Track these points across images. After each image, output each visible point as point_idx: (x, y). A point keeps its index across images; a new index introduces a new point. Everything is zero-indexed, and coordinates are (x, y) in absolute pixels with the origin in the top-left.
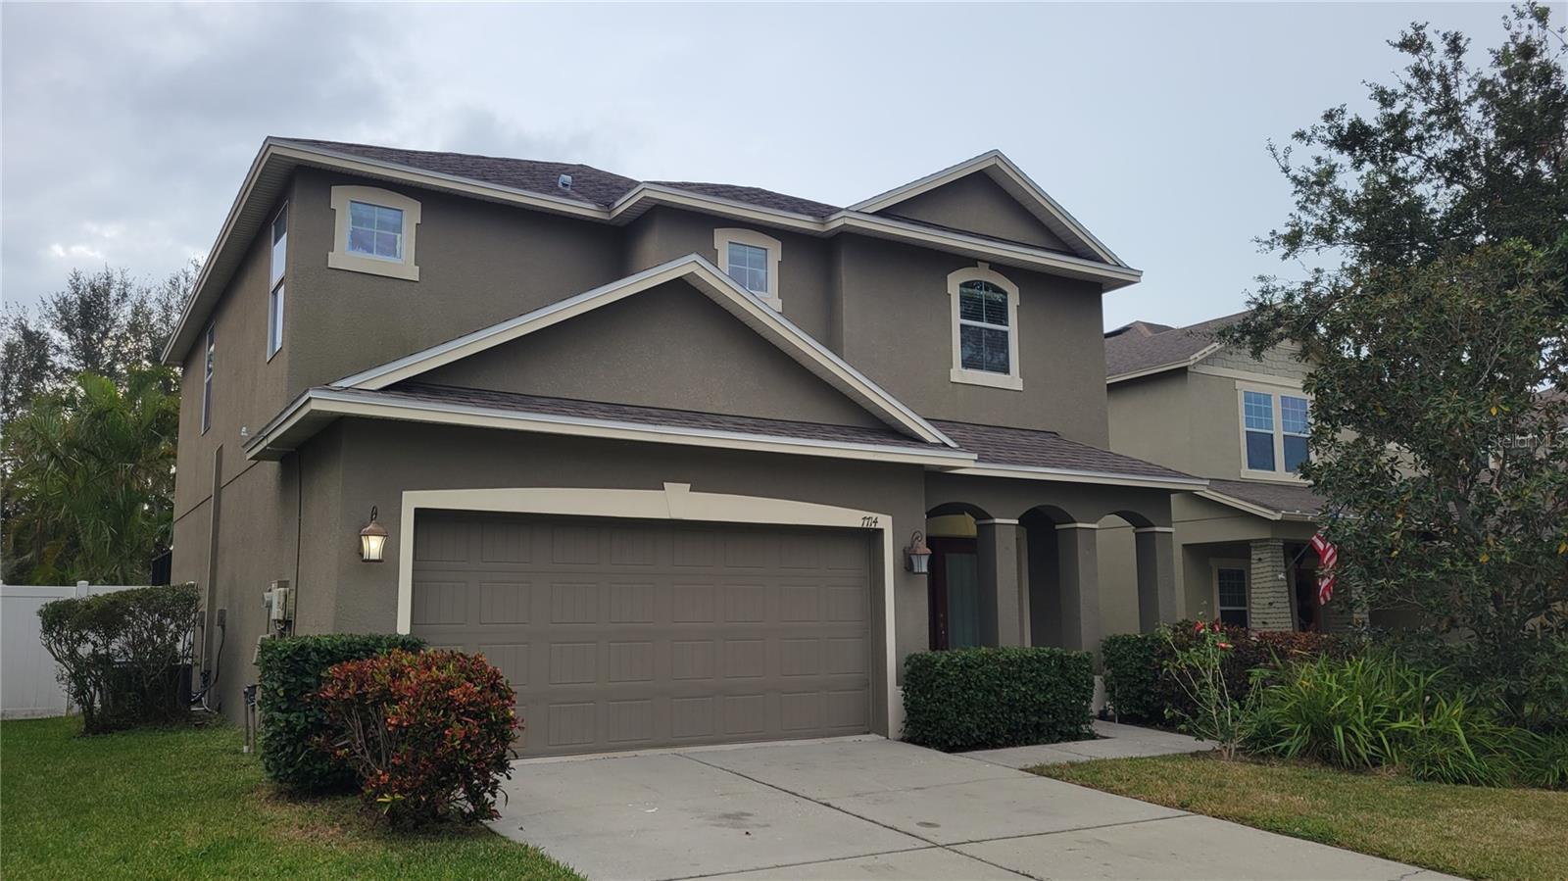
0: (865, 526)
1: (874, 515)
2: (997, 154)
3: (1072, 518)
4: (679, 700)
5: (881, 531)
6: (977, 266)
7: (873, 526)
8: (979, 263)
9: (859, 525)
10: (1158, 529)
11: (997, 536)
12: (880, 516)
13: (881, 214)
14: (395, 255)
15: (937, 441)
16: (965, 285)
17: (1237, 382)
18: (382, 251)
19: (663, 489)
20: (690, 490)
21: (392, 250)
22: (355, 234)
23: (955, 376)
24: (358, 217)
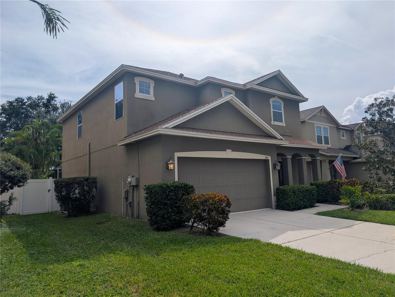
1: (267, 156)
2: (279, 71)
3: (301, 156)
5: (269, 160)
6: (275, 97)
10: (317, 158)
11: (288, 161)
14: (149, 95)
15: (280, 138)
16: (272, 102)
17: (315, 124)
18: (146, 93)
19: (226, 151)
20: (231, 151)
21: (148, 93)
22: (140, 89)
23: (272, 123)
24: (140, 84)
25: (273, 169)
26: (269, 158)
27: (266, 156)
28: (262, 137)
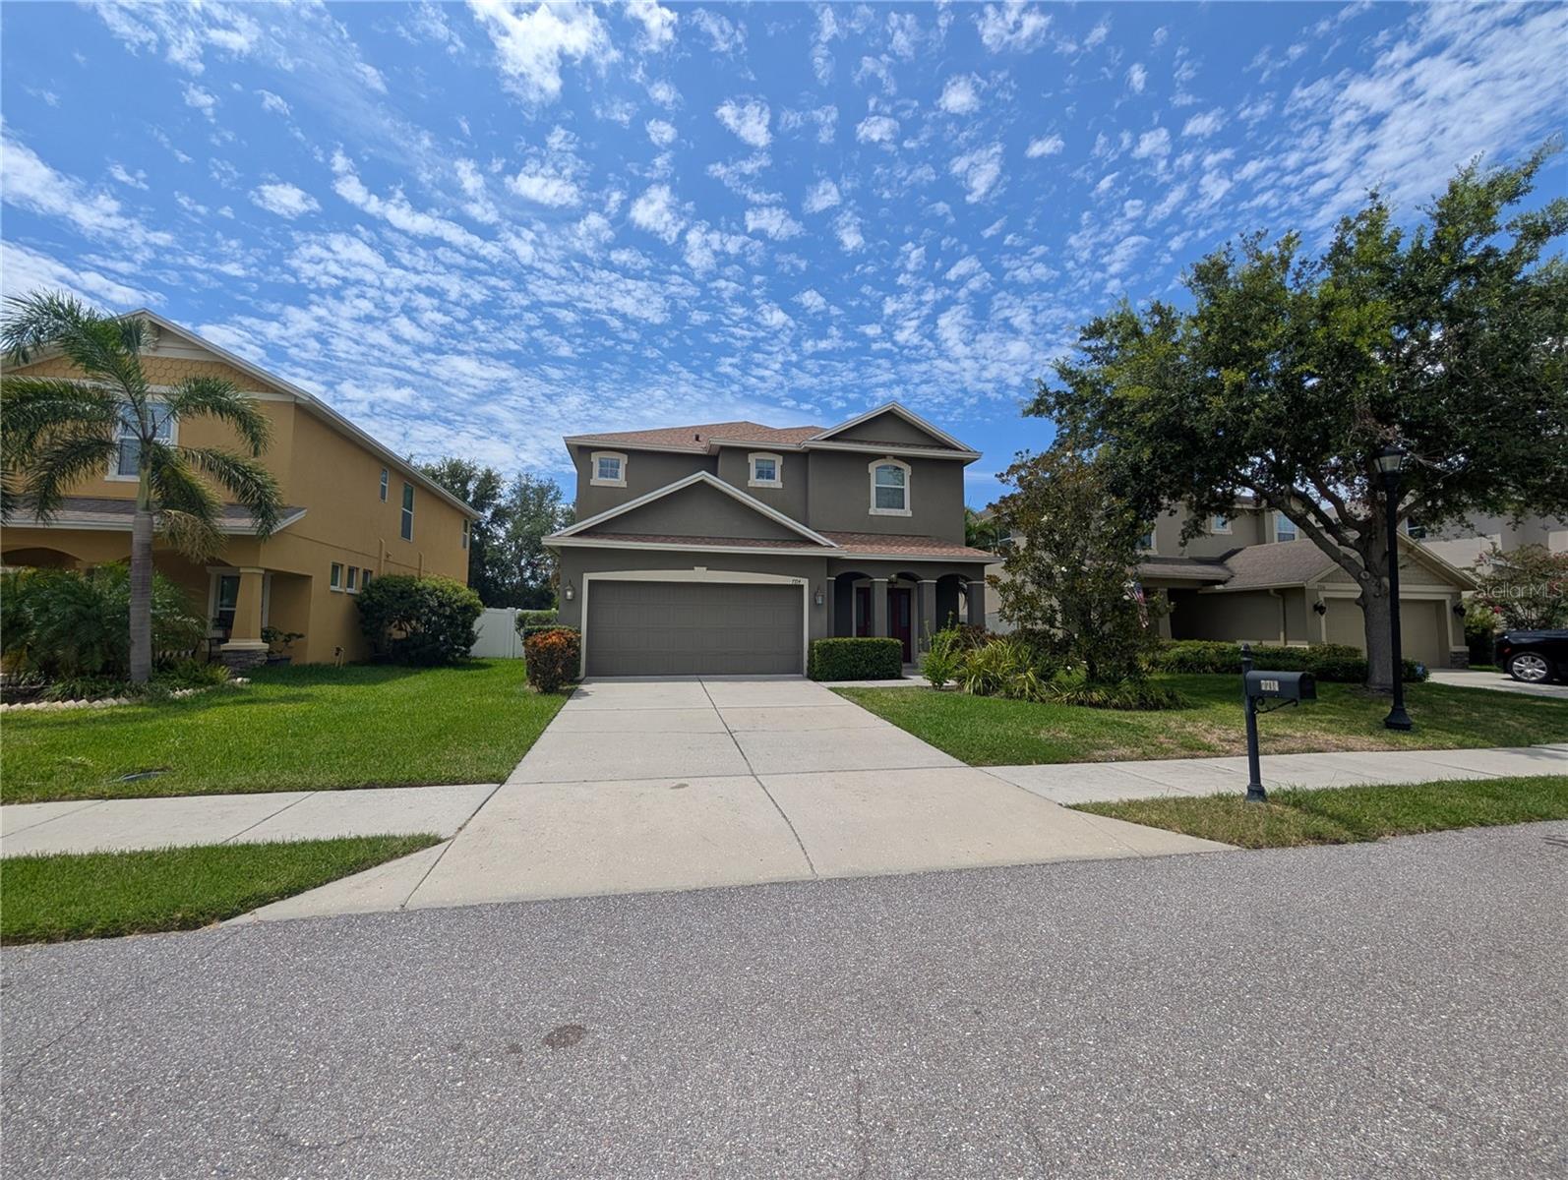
0: (794, 584)
1: (799, 579)
3: (920, 577)
4: (705, 657)
5: (803, 586)
7: (798, 584)
8: (887, 457)
9: (792, 584)
11: (876, 587)
12: (802, 579)
13: (826, 440)
14: (618, 478)
15: (827, 545)
16: (877, 468)
18: (612, 477)
19: (693, 570)
20: (708, 570)
21: (616, 476)
22: (601, 471)
23: (871, 512)
24: (602, 464)
25: (814, 603)
26: (805, 582)
27: (796, 579)
28: (785, 543)
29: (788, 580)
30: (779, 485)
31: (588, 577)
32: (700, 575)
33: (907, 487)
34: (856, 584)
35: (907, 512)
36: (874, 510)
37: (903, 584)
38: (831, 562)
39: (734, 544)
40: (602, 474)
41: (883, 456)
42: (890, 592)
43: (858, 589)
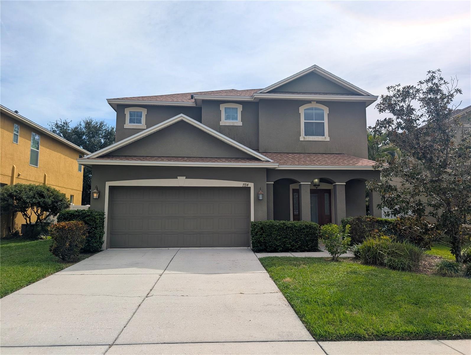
0: (244, 186)
1: (247, 183)
2: (315, 66)
4: (186, 235)
5: (250, 188)
6: (311, 103)
7: (247, 186)
8: (312, 102)
9: (242, 186)
11: (302, 188)
12: (249, 183)
13: (269, 92)
15: (265, 160)
16: (305, 110)
18: (137, 123)
19: (177, 178)
20: (186, 178)
21: (140, 122)
22: (130, 119)
23: (301, 139)
24: (131, 115)
25: (257, 199)
26: (251, 185)
27: (245, 183)
28: (237, 159)
29: (240, 184)
30: (240, 124)
31: (108, 184)
32: (182, 182)
33: (326, 121)
34: (292, 187)
35: (326, 138)
36: (302, 137)
37: (324, 186)
38: (269, 171)
39: (203, 161)
40: (131, 121)
41: (309, 102)
42: (312, 192)
43: (293, 190)
